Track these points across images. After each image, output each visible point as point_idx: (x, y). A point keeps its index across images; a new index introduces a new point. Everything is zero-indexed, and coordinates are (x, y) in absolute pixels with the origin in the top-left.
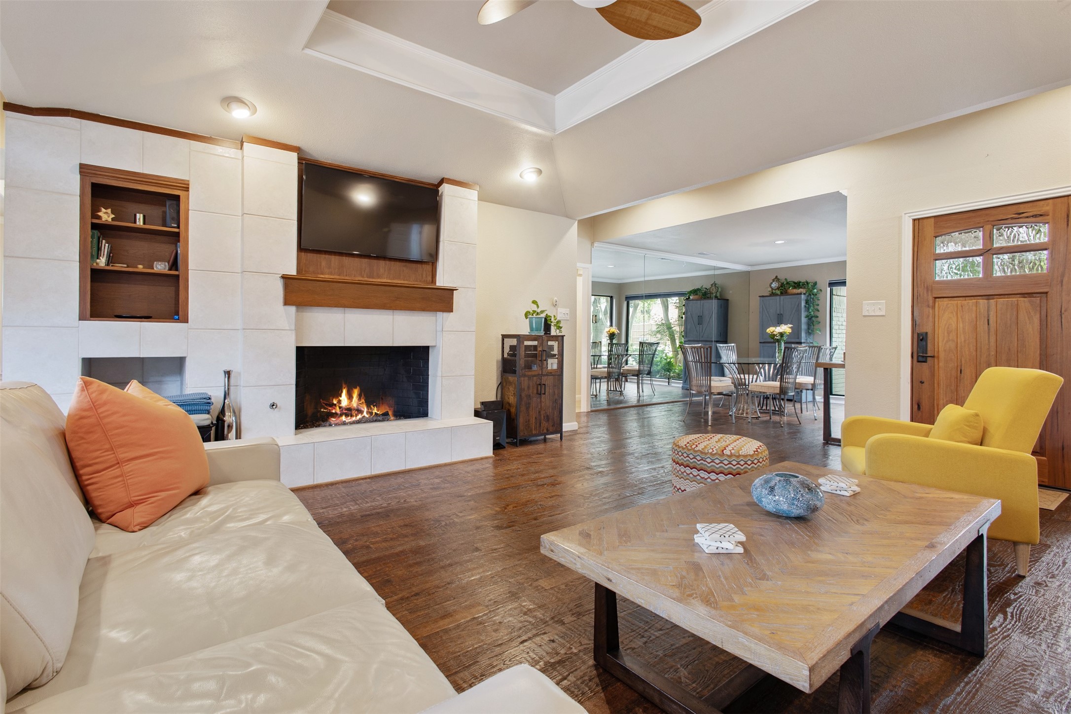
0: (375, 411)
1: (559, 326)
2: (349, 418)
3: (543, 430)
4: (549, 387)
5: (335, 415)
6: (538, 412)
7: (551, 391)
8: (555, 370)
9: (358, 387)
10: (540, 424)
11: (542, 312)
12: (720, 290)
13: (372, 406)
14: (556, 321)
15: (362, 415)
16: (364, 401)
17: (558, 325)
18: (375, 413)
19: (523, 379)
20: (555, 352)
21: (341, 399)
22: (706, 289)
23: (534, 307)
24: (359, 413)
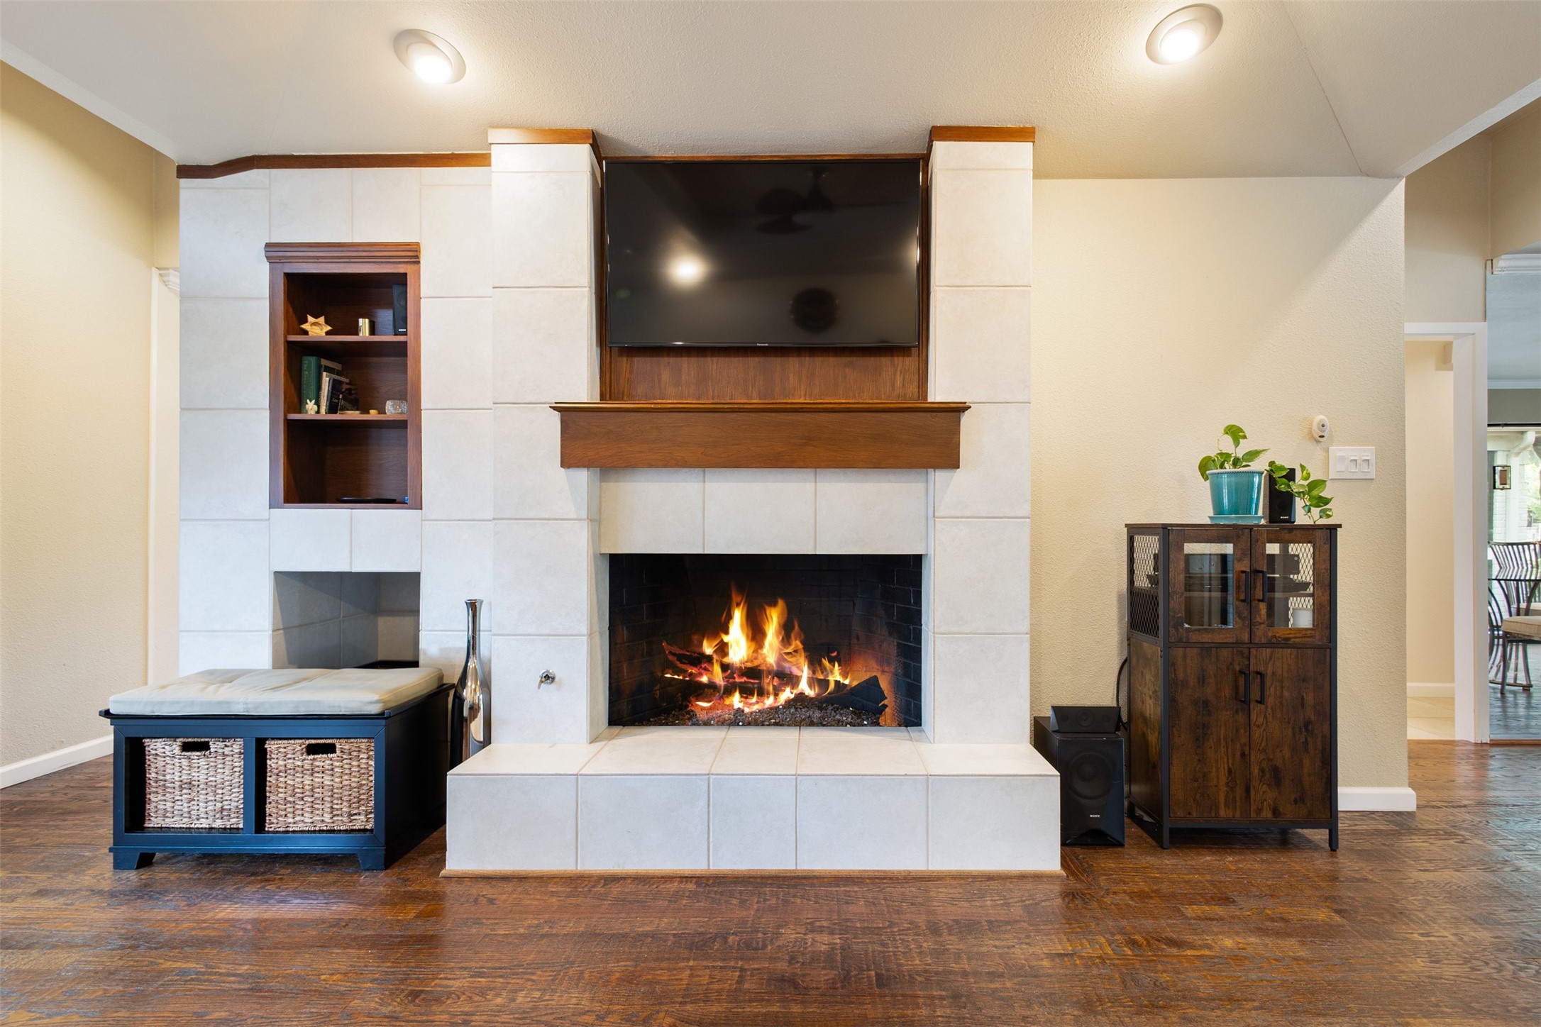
0: (836, 675)
1: (1321, 498)
2: (754, 700)
3: (1259, 811)
4: (1282, 682)
5: (709, 690)
6: (1238, 754)
7: (1286, 694)
8: (1301, 630)
9: (781, 603)
10: (1248, 790)
11: (1253, 455)
13: (826, 662)
14: (1305, 483)
15: (795, 691)
16: (801, 646)
17: (1315, 493)
18: (837, 683)
19: (1180, 651)
20: (1306, 573)
21: (726, 638)
23: (1227, 445)
24: (786, 684)
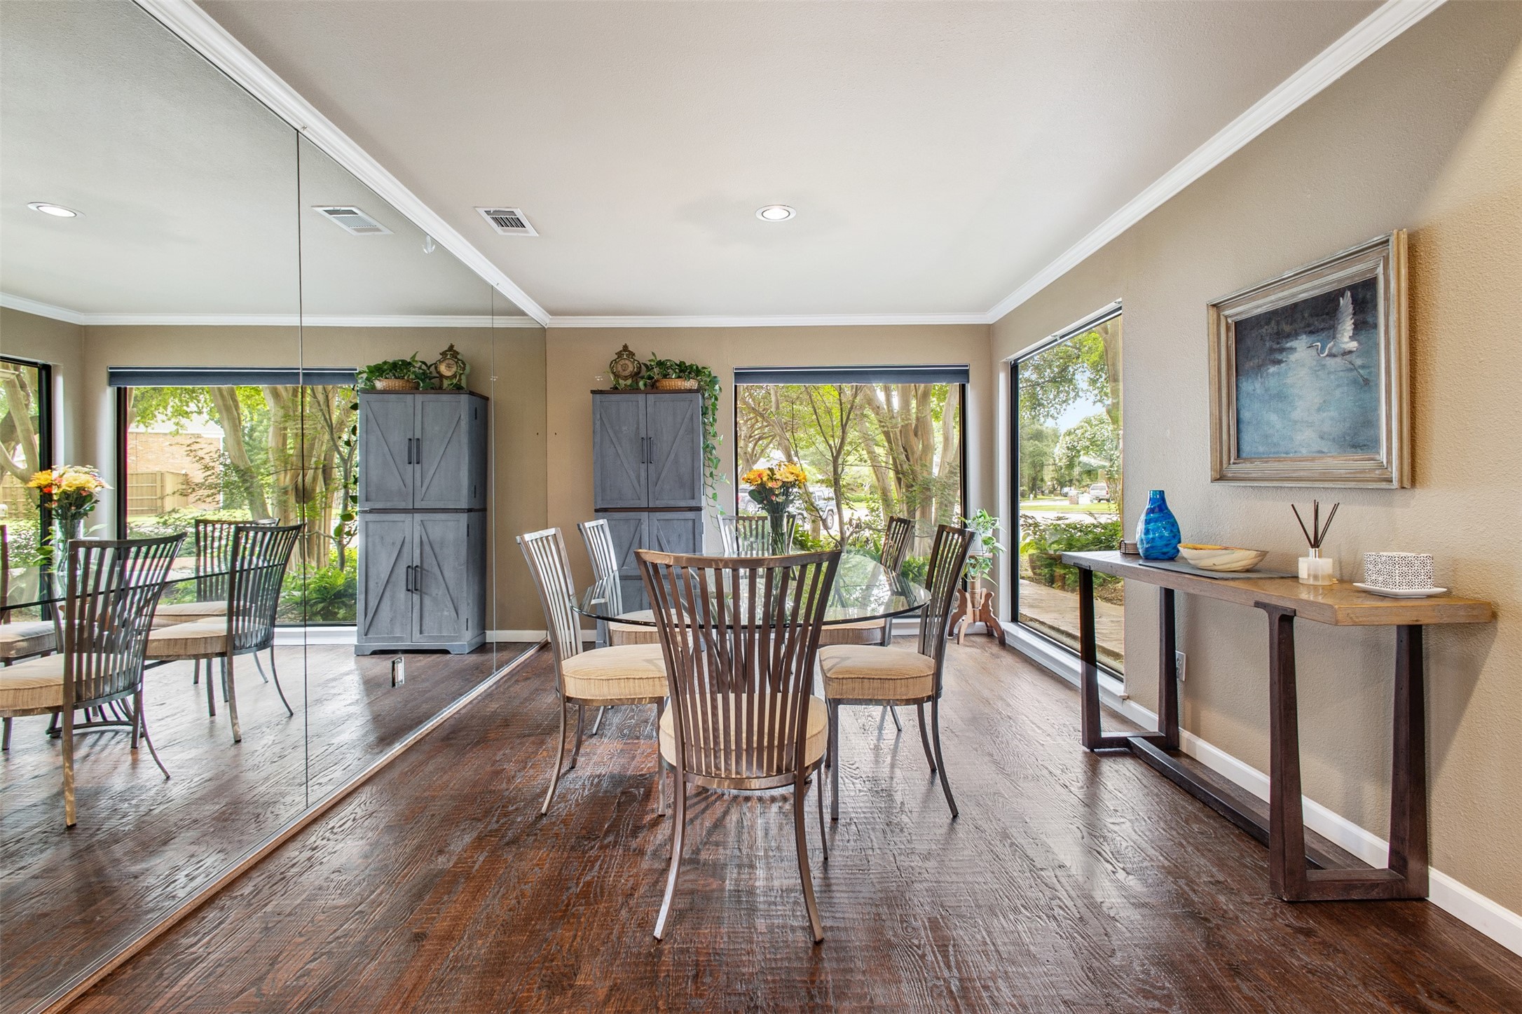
12: (468, 367)
22: (424, 363)
